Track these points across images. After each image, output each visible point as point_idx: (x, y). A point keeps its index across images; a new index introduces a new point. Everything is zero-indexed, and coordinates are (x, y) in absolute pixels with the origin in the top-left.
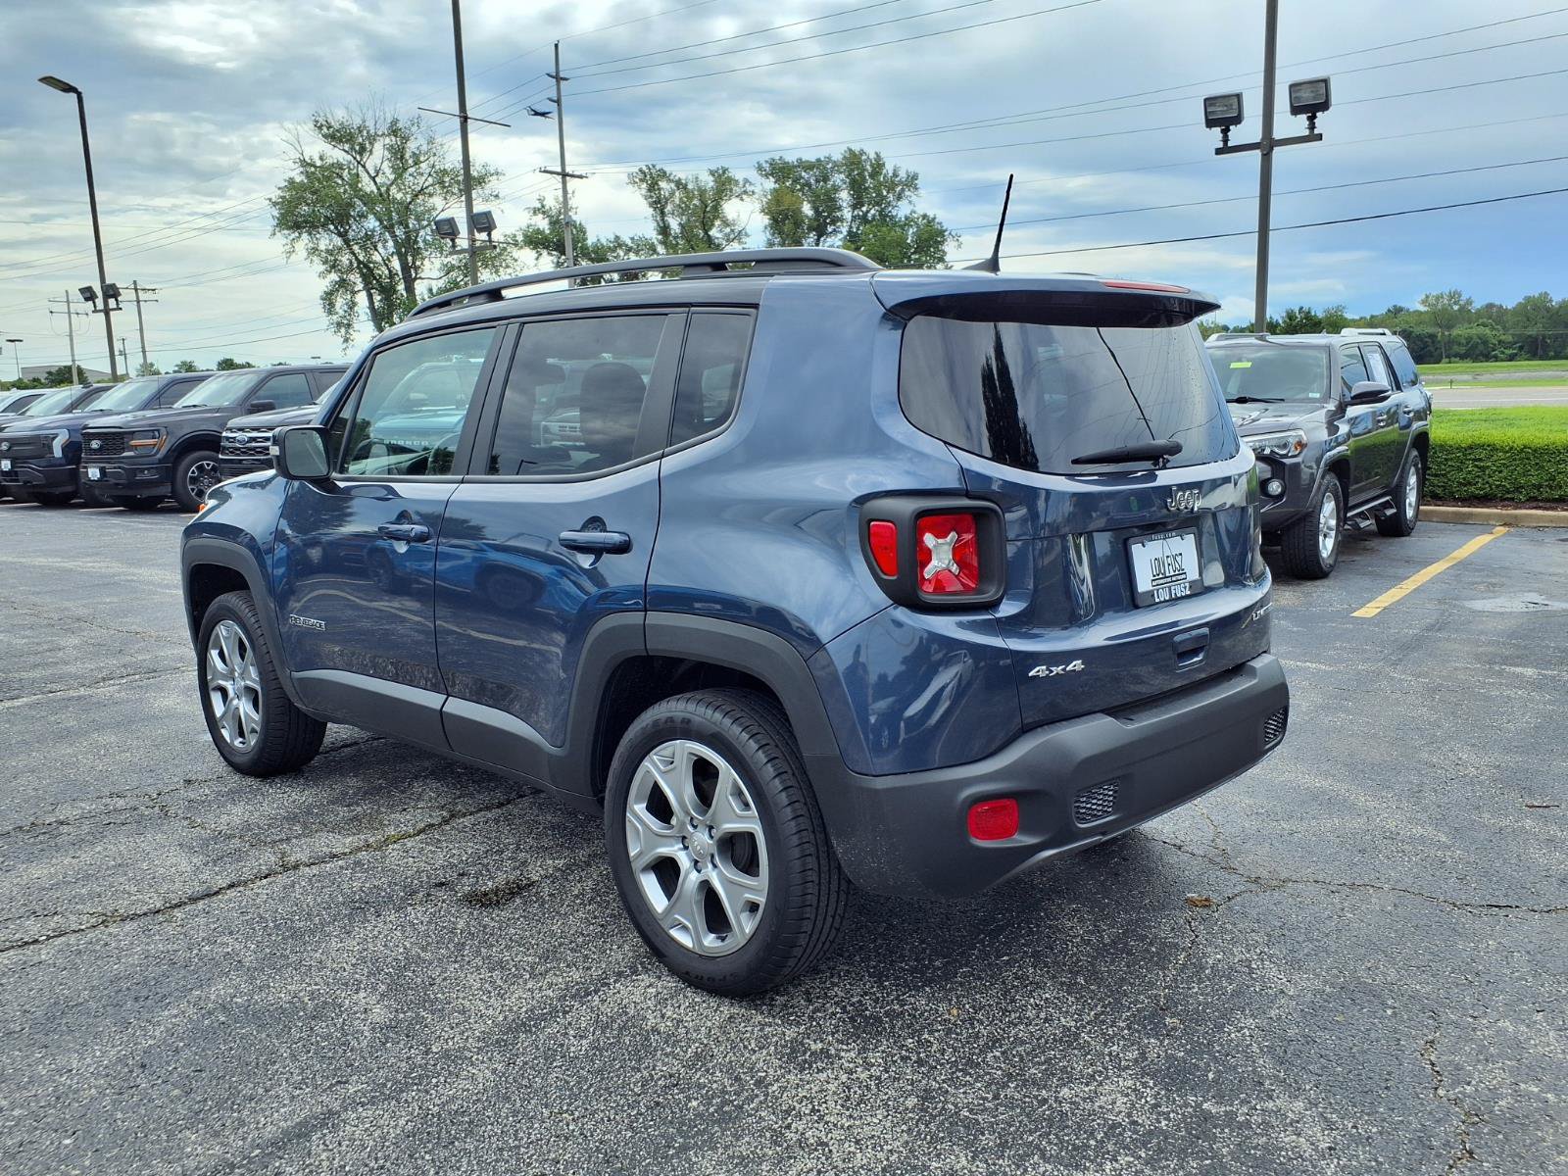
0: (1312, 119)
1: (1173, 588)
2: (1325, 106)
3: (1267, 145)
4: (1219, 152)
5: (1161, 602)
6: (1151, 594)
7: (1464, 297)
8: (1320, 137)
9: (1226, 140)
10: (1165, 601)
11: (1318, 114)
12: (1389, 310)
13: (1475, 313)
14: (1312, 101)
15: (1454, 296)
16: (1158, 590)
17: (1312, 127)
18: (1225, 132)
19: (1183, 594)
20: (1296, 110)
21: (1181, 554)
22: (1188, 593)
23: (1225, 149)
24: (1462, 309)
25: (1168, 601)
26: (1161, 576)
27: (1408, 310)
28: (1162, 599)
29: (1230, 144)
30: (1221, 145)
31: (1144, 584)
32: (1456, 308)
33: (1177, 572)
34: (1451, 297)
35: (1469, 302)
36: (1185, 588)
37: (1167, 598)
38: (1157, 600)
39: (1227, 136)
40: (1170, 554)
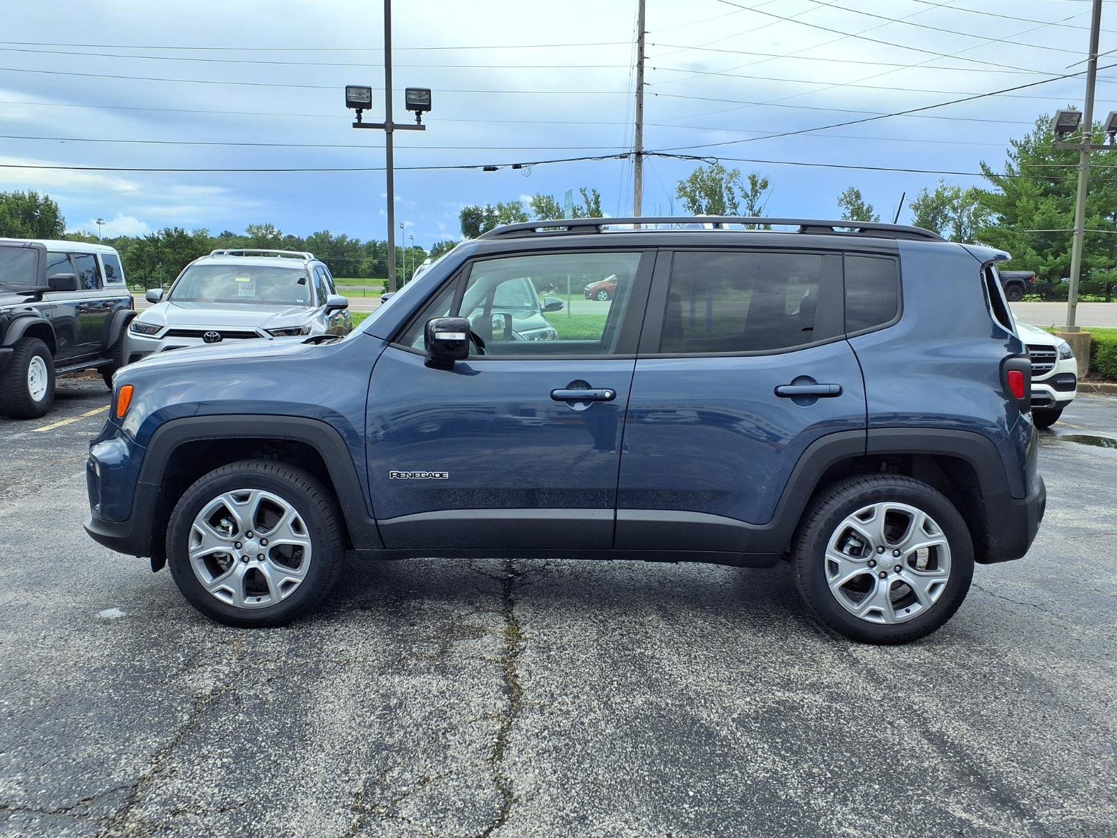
0: (418, 114)
2: (428, 108)
3: (389, 127)
4: (355, 125)
7: (276, 230)
8: (423, 128)
9: (359, 118)
11: (423, 112)
12: (222, 234)
13: (283, 241)
14: (420, 102)
15: (269, 228)
17: (419, 120)
18: (359, 112)
20: (409, 107)
23: (358, 125)
24: (275, 237)
27: (235, 236)
29: (362, 121)
30: (356, 121)
32: (271, 236)
34: (267, 228)
35: (279, 233)
39: (361, 116)
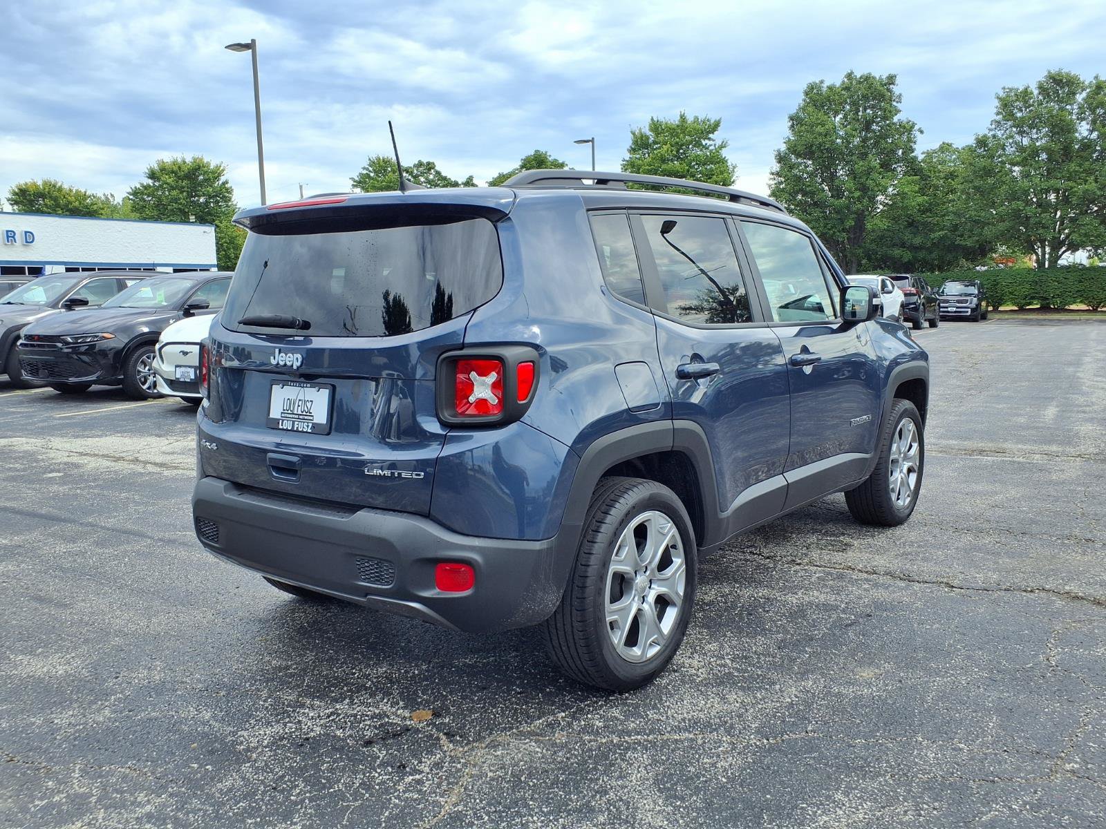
1: (296, 423)
5: (283, 429)
6: (277, 421)
10: (287, 430)
16: (283, 421)
19: (305, 430)
21: (312, 401)
22: (310, 431)
25: (289, 430)
26: (289, 412)
28: (285, 428)
31: (275, 413)
33: (304, 413)
36: (308, 426)
37: (289, 428)
38: (281, 427)
40: (302, 398)
